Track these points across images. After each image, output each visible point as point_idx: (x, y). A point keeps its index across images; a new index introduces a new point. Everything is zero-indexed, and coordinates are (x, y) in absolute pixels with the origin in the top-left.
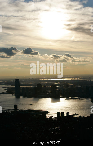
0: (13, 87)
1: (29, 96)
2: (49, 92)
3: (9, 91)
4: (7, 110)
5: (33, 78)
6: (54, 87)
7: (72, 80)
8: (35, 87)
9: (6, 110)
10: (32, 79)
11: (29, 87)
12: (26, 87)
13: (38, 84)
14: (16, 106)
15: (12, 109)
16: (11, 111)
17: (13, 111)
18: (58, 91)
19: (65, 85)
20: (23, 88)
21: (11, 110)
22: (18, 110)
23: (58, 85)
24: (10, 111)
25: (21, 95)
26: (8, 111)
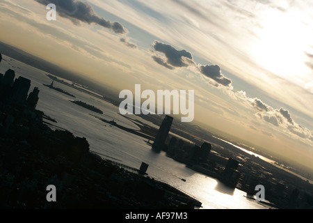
0: (154, 128)
1: (179, 159)
2: (218, 168)
3: (145, 131)
4: (125, 166)
5: (202, 127)
6: (233, 163)
7: (274, 165)
8: (196, 147)
9: (122, 165)
10: (200, 129)
11: (186, 142)
12: (181, 140)
13: (205, 143)
14: (144, 166)
15: (135, 170)
16: (131, 171)
17: (136, 172)
18: (239, 174)
19: (257, 168)
20: (174, 138)
21: (133, 169)
22: (145, 176)
23: (242, 162)
24: (129, 170)
25: (164, 151)
26: (126, 169)
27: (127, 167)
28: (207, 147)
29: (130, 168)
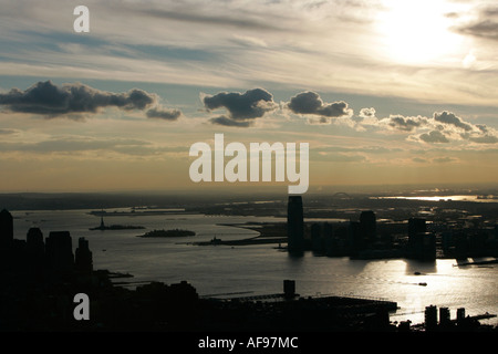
0: (280, 223)
1: (335, 253)
2: (399, 241)
3: (268, 234)
4: (260, 297)
5: (349, 192)
6: (417, 224)
7: (478, 201)
8: (353, 224)
9: (256, 298)
10: (346, 195)
11: (335, 224)
12: (326, 223)
13: (364, 213)
14: (289, 285)
15: (279, 296)
16: (273, 300)
17: (281, 299)
18: (432, 237)
19: (454, 216)
20: (315, 224)
21: (273, 296)
22: (297, 299)
23: (430, 218)
24: (269, 300)
25: (308, 250)
26: (263, 301)
27: (265, 297)
28: (368, 217)
29: (269, 297)
